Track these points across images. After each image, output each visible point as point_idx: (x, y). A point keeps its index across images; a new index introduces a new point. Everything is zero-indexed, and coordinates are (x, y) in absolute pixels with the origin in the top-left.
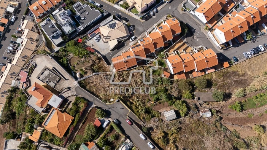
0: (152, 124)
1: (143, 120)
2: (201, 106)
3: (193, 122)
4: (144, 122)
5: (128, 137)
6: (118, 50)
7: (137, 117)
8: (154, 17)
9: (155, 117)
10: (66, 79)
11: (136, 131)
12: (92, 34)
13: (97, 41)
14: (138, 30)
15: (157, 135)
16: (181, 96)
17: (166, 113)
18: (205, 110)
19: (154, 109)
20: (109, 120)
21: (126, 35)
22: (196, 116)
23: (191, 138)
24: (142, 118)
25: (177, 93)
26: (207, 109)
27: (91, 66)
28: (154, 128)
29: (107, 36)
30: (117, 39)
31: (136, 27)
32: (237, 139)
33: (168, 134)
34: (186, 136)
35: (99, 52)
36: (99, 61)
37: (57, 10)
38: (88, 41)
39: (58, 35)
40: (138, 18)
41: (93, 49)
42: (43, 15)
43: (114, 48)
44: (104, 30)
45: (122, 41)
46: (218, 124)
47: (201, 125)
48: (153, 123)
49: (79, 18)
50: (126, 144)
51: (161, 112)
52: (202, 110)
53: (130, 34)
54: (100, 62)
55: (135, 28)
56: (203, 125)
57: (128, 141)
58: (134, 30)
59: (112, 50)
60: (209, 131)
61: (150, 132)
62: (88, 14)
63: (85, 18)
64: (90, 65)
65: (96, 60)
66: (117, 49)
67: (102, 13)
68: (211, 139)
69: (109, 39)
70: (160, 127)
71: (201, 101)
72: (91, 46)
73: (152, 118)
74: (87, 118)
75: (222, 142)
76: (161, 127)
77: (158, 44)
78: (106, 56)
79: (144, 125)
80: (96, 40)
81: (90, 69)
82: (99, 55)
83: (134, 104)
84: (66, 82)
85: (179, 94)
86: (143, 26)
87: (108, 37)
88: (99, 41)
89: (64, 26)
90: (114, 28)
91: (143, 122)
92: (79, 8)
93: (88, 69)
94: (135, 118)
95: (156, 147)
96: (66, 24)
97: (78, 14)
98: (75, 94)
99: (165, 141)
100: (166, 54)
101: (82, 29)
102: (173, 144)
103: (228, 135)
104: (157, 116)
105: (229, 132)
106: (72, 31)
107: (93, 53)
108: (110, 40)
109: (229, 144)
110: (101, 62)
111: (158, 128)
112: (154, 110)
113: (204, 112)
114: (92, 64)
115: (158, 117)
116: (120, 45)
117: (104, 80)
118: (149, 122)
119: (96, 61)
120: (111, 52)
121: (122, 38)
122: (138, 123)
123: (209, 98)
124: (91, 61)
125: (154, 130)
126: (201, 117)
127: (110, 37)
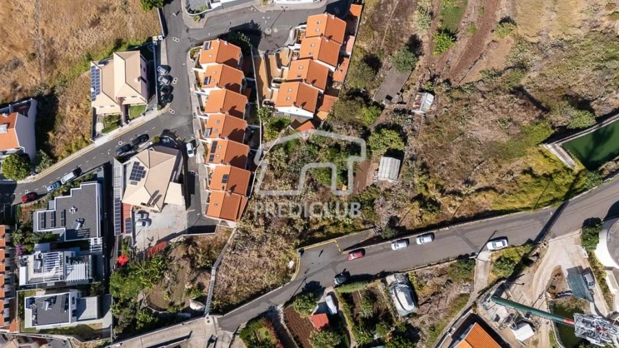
0: (384, 214)
1: (367, 226)
2: (405, 103)
3: (426, 136)
4: (372, 226)
5: (383, 275)
6: (194, 193)
7: (355, 234)
8: (174, 80)
9: (374, 200)
10: (188, 337)
11: (382, 251)
12: (125, 227)
13: (147, 223)
14: (181, 129)
15: (411, 215)
16: (365, 128)
17: (379, 174)
18: (416, 99)
19: (358, 193)
20: (328, 294)
21: (175, 157)
22: (418, 124)
23: (454, 157)
24: (363, 227)
25: (355, 131)
26: (418, 96)
27: (192, 267)
28: (394, 213)
29: (153, 197)
30: (171, 180)
31: (171, 128)
32: (499, 78)
33: (421, 194)
34: (444, 163)
35: (174, 236)
36: (193, 247)
37: (22, 270)
38: (135, 242)
39: (78, 301)
40: (155, 113)
41: (159, 242)
42: (8, 309)
43: (185, 198)
44: (133, 196)
45: (181, 174)
46: (456, 94)
47: (439, 124)
48: (384, 210)
49: (71, 233)
50: (394, 285)
51: (371, 183)
52: (414, 106)
53: (178, 148)
54: (196, 245)
55: (171, 131)
56: (441, 122)
57: (390, 279)
58: (175, 137)
59: (188, 204)
60: (457, 117)
61: (399, 226)
62: (76, 210)
63: (80, 222)
64: (189, 269)
65: (187, 252)
66: (192, 195)
67: (94, 178)
68: (474, 122)
69: (160, 196)
70: (400, 202)
71: (396, 98)
72: (150, 244)
73: (373, 206)
74: (296, 338)
75: (492, 107)
76: (399, 199)
77: (235, 107)
78: (193, 224)
79: (378, 229)
80: (144, 224)
81: (198, 275)
82: (181, 238)
83: (324, 226)
84: (192, 340)
85: (357, 129)
86: (178, 114)
87: (155, 198)
88: (150, 221)
89: (67, 275)
90: (145, 172)
91: (370, 228)
92: (49, 220)
93: (196, 278)
94: (355, 238)
95: (434, 231)
96: (65, 270)
97: (60, 230)
98: (231, 335)
99: (431, 207)
100: (265, 103)
101: (99, 241)
102: (445, 198)
103: (483, 89)
104: (374, 196)
105: (481, 84)
106: (90, 265)
107: (168, 249)
108: (163, 197)
109: (501, 97)
110: (198, 243)
111: (399, 207)
112: (360, 195)
113: (420, 104)
114: (189, 264)
115: (378, 193)
116: (188, 182)
117: (239, 257)
118: (378, 218)
119: (190, 252)
120: (189, 210)
121: (176, 168)
122: (368, 240)
123: (398, 79)
124: (183, 263)
125: (399, 216)
126: (425, 117)
127: (157, 192)
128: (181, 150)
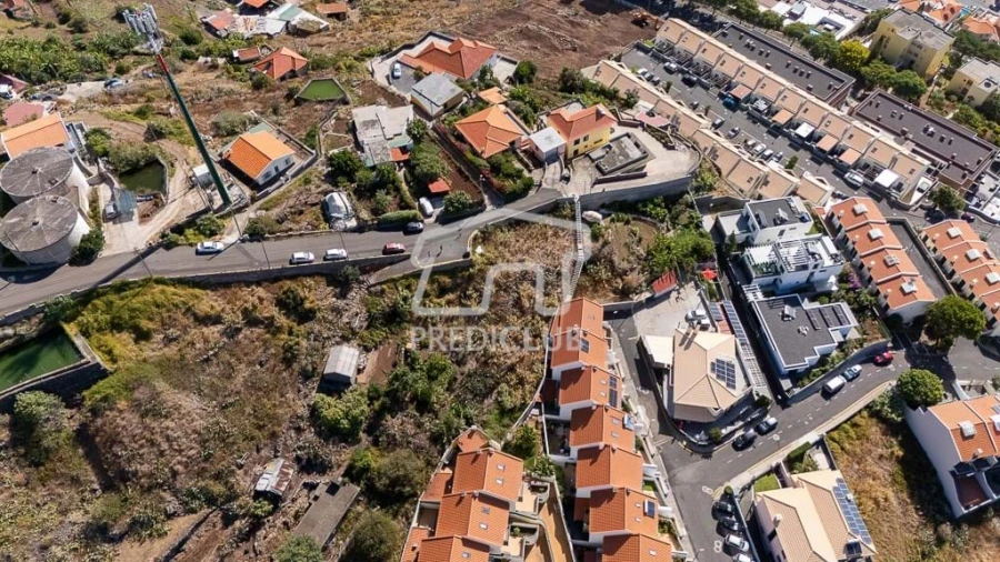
0: (355, 307)
1: (379, 288)
2: (305, 485)
3: (280, 411)
4: (372, 289)
5: (360, 229)
6: (636, 360)
7: (395, 276)
8: (720, 547)
9: (368, 328)
10: (595, 184)
11: (361, 252)
12: (721, 312)
13: (690, 315)
14: (684, 462)
15: (318, 295)
16: (376, 443)
17: (354, 362)
18: (286, 483)
19: (391, 341)
20: (430, 216)
21: (675, 400)
22: (289, 442)
23: (243, 373)
24: (384, 286)
25: (392, 432)
26: (283, 489)
27: (612, 262)
28: (341, 303)
29: (691, 342)
30: (673, 368)
31: (702, 462)
32: (136, 514)
33: (299, 324)
34: (258, 367)
35: (651, 302)
36: (617, 288)
37: (833, 250)
38: (700, 295)
39: (749, 231)
40: (736, 484)
41: (667, 296)
43: (645, 350)
44: (720, 343)
45: (661, 384)
46: (218, 488)
47: (256, 433)
48: (355, 310)
49: (795, 303)
50: (348, 217)
51: (370, 354)
52: (291, 471)
53: (677, 422)
54: (614, 292)
55: (698, 457)
56: (253, 438)
57: (353, 223)
58: (691, 445)
59: (641, 346)
60: (223, 438)
61: (336, 287)
62: (799, 331)
63: (788, 316)
64: (615, 258)
65: (623, 280)
66: (638, 357)
68: (199, 424)
69: (681, 345)
70: (330, 318)
71: (321, 491)
72: (679, 293)
73: (369, 316)
74: (467, 179)
75: (165, 446)
76: (330, 322)
77: (591, 464)
78: (627, 321)
79: (364, 286)
80: (694, 313)
81: (600, 250)
82: (636, 299)
83: (438, 297)
84: (589, 181)
85: (388, 435)
86: (696, 486)
87: (687, 341)
88: (687, 319)
89: (773, 250)
90: (713, 370)
91: (374, 285)
92: (829, 316)
93: (603, 246)
94: (395, 271)
95: (288, 266)
96: (778, 255)
97: (807, 305)
98: (544, 185)
99: (288, 298)
100: (546, 488)
101: (750, 297)
102: (266, 315)
103: (168, 496)
104: (366, 333)
105: (170, 509)
106: (748, 262)
107: (650, 283)
108: (677, 345)
109: (145, 468)
110: (612, 295)
111: (332, 311)
112: (387, 338)
113: (281, 472)
114: (616, 264)
115: (361, 338)
116: (650, 373)
117: (549, 262)
118: (363, 301)
119: (619, 280)
120: (637, 338)
121: (671, 389)
122: (378, 270)
123: (314, 526)
124: (625, 265)
125: (334, 299)
126: (276, 451)
127: (686, 348)
128: (672, 423)
